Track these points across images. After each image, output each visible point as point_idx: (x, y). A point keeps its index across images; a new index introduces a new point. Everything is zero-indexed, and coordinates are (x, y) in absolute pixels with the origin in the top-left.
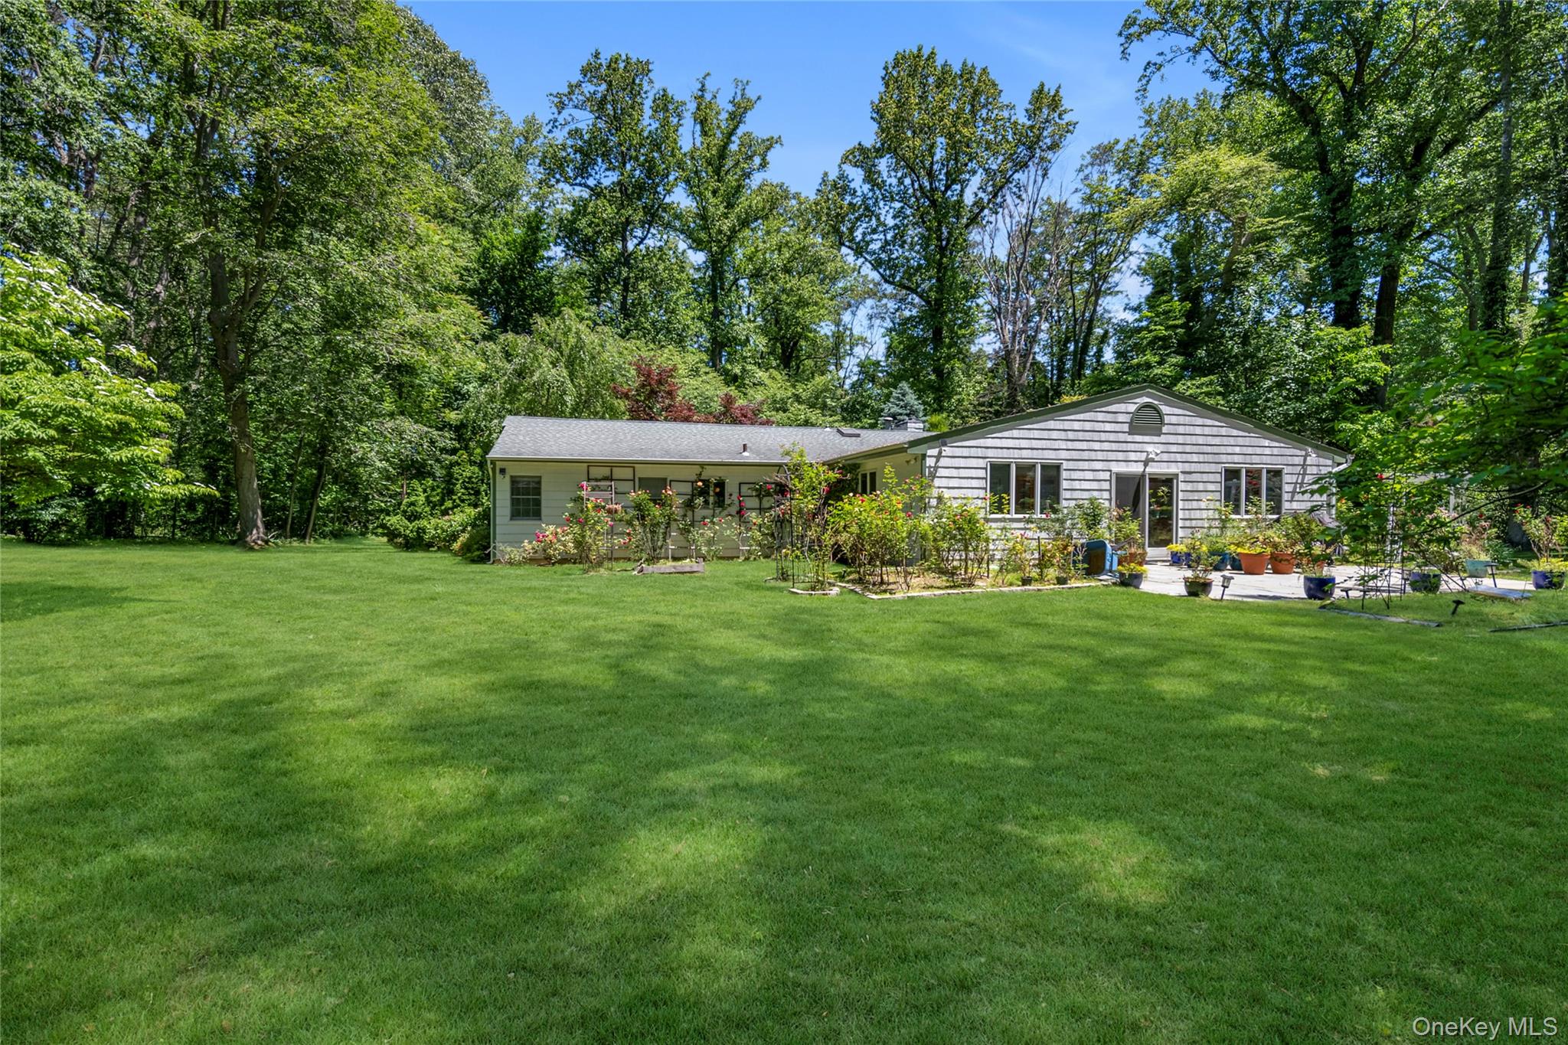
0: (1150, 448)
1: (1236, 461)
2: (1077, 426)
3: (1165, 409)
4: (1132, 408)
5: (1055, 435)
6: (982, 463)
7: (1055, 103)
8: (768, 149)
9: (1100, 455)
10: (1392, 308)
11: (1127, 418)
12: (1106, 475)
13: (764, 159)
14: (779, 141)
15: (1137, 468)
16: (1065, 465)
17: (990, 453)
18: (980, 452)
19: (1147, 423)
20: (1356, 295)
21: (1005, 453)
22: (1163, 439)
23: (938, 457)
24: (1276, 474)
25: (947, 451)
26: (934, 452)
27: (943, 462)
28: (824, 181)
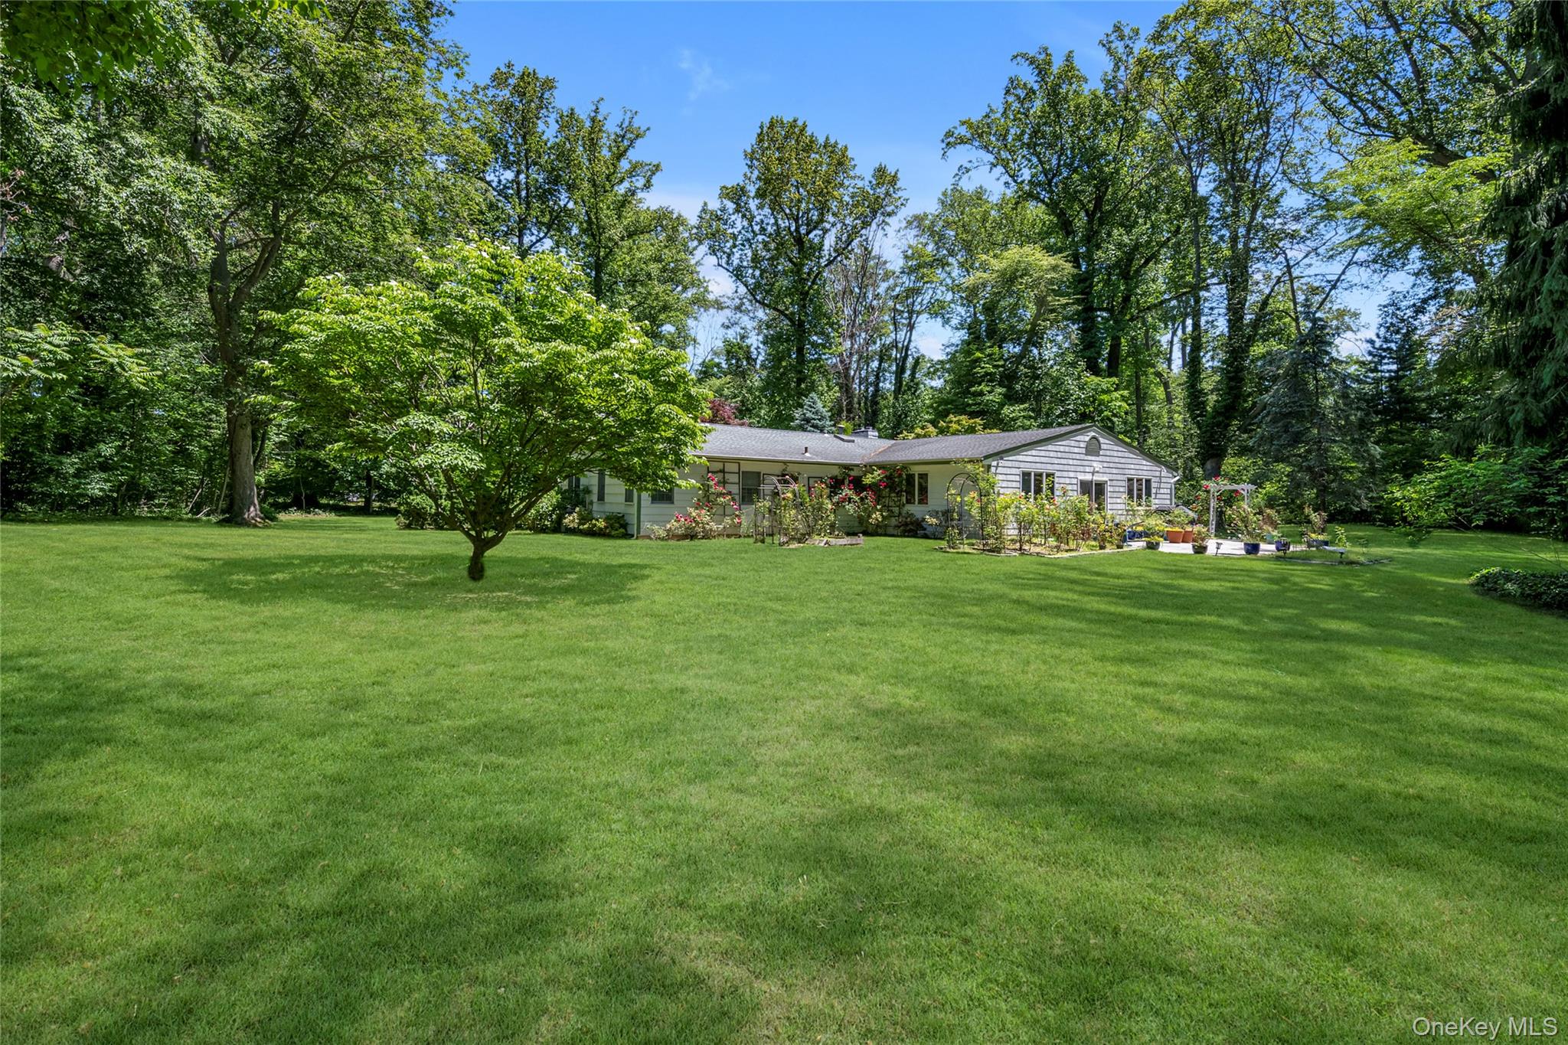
0: (1095, 464)
1: (1132, 473)
2: (1062, 449)
3: (1102, 440)
4: (1087, 439)
5: (1052, 454)
6: (1017, 471)
7: (894, 180)
8: (654, 174)
9: (1073, 468)
10: (1117, 364)
11: (1083, 445)
12: (1074, 481)
13: (648, 181)
14: (657, 167)
15: (1088, 477)
16: (1057, 474)
17: (1022, 465)
18: (1017, 464)
19: (1093, 449)
20: (1099, 354)
21: (1028, 465)
22: (1100, 458)
23: (997, 467)
24: (1148, 481)
25: (1002, 463)
26: (994, 463)
27: (1000, 470)
28: (704, 210)
